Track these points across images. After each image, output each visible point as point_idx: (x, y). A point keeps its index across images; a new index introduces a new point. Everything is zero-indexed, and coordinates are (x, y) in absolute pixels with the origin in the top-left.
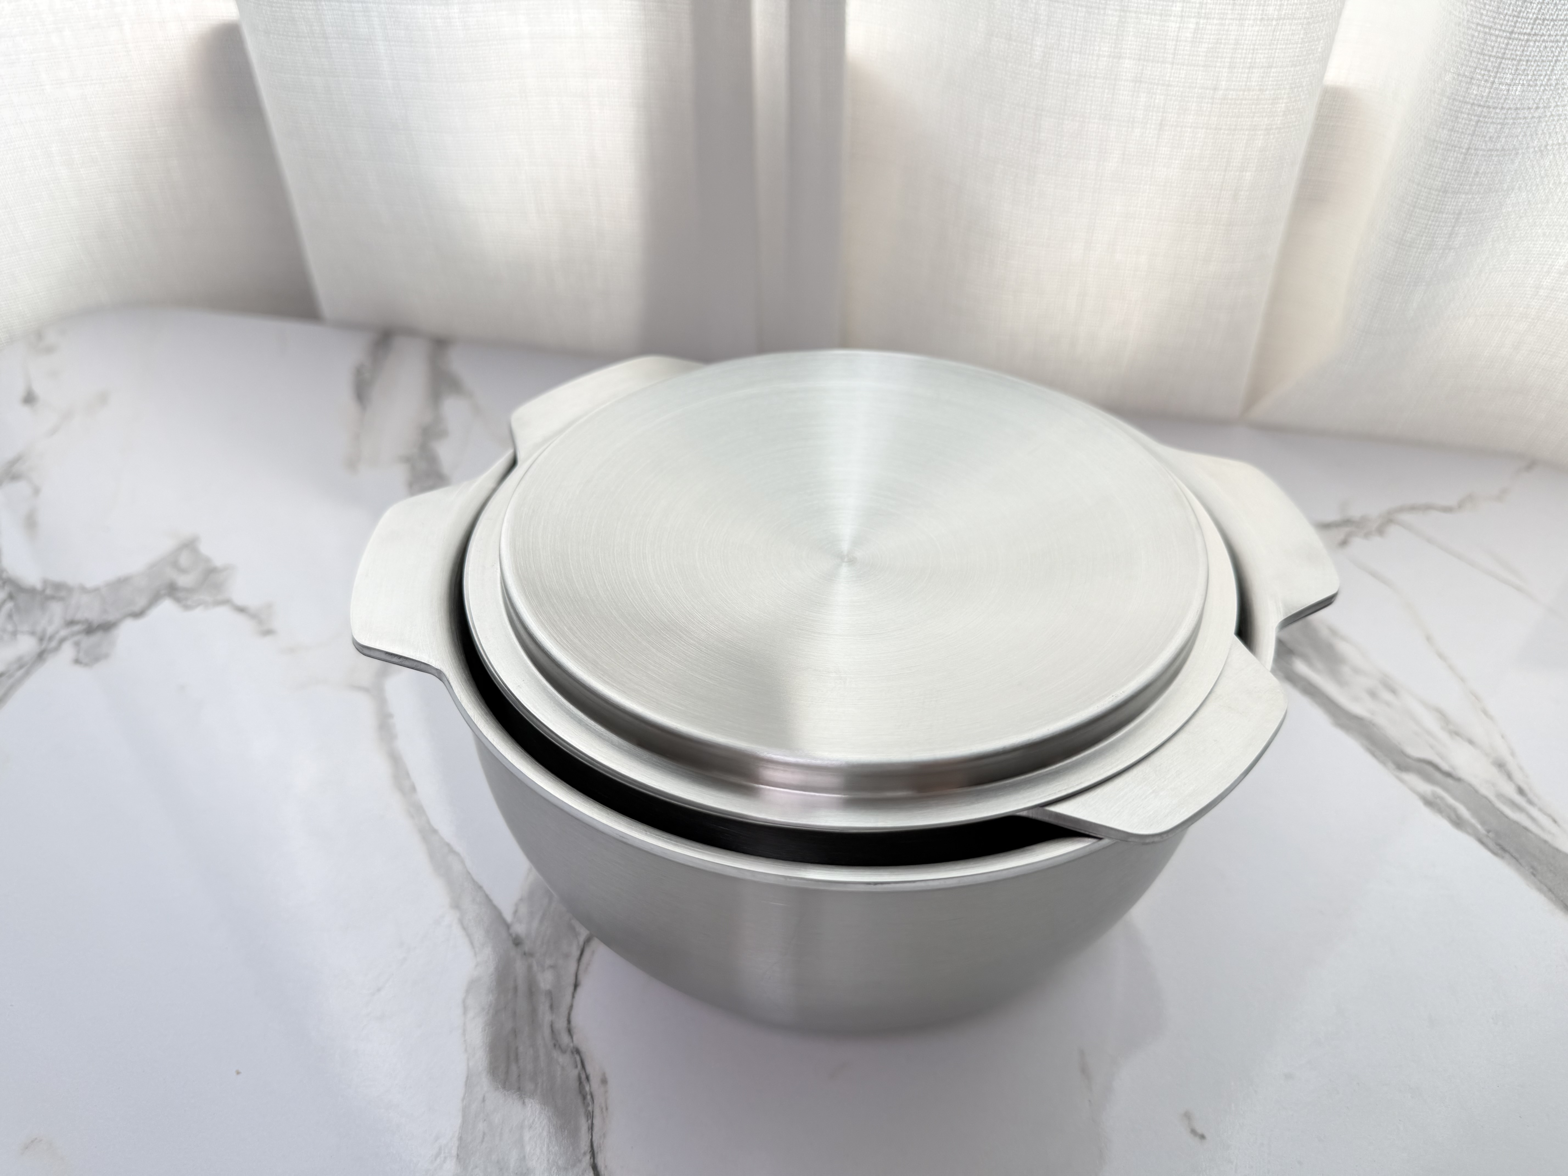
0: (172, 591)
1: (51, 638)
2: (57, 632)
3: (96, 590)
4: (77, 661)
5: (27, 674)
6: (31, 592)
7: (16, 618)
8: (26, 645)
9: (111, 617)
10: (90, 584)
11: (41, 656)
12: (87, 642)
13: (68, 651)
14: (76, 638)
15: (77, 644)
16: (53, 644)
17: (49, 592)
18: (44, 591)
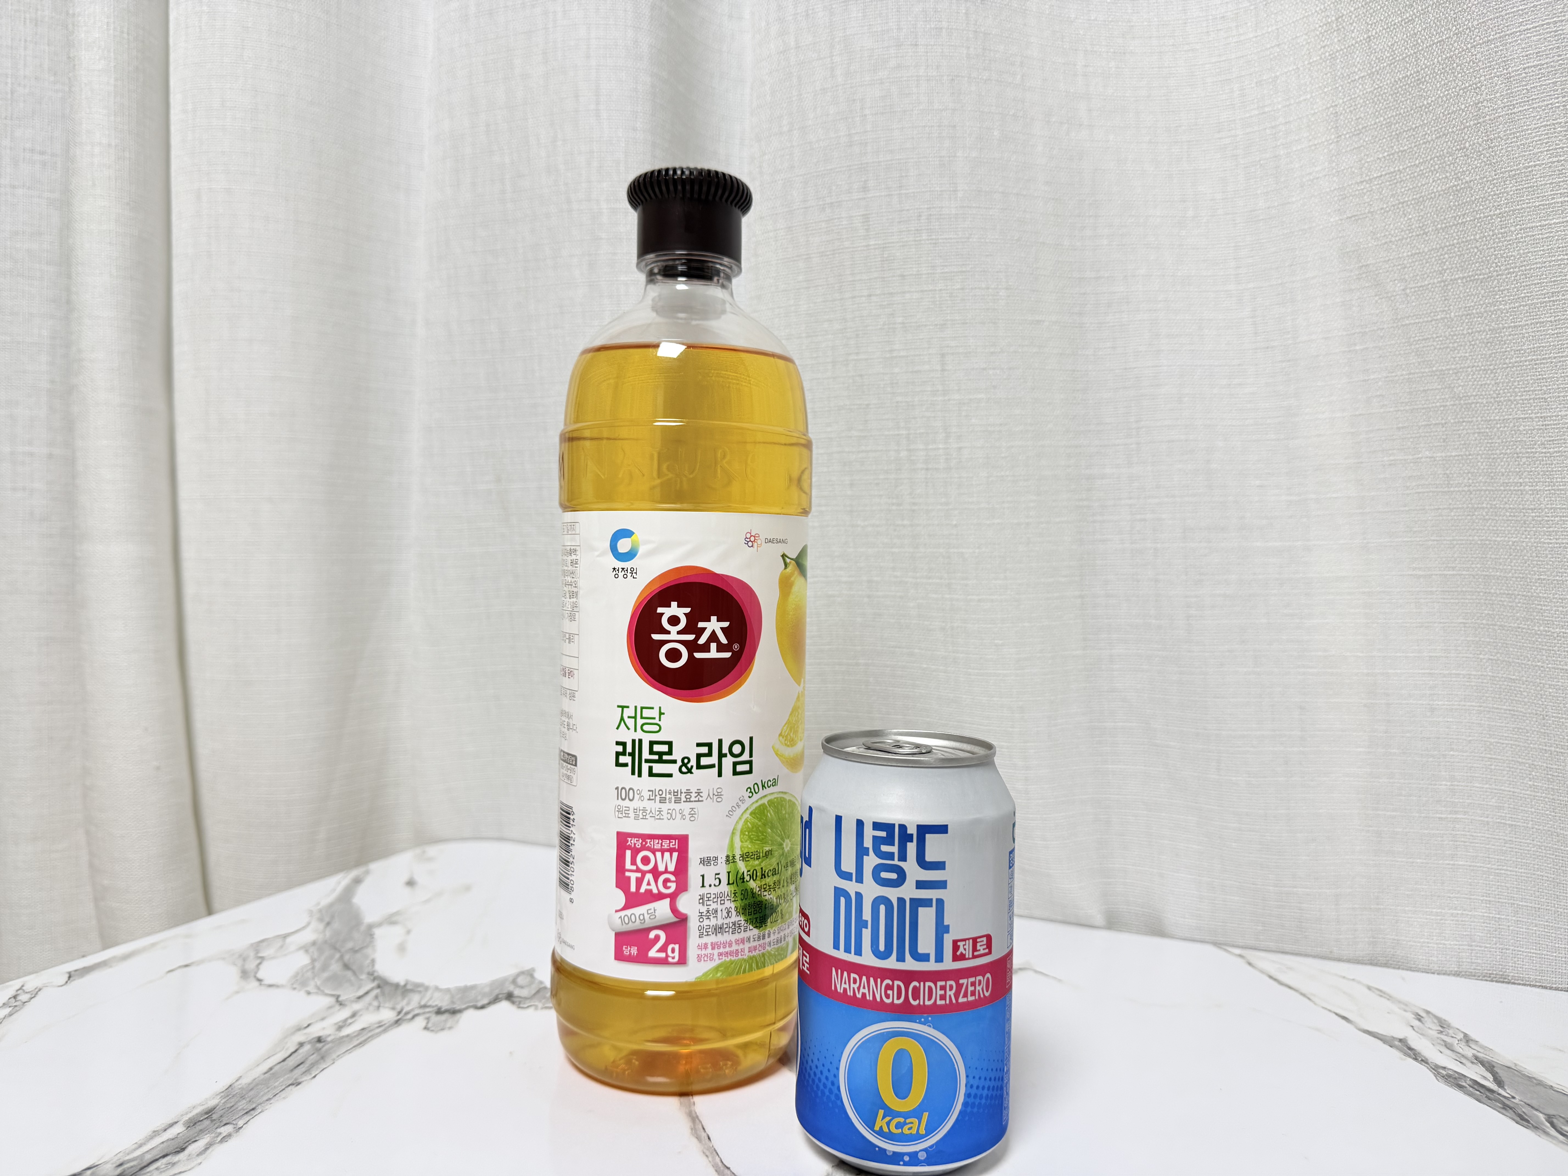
0: (510, 997)
1: (407, 1013)
2: (412, 1010)
3: (448, 990)
4: (426, 1028)
5: (385, 1031)
6: (397, 986)
7: (381, 999)
8: (387, 1015)
9: (458, 1007)
10: (443, 986)
11: (397, 1022)
12: (435, 1019)
13: (420, 1022)
14: (427, 1015)
15: (428, 1019)
16: (410, 1016)
17: (409, 987)
18: (405, 985)
